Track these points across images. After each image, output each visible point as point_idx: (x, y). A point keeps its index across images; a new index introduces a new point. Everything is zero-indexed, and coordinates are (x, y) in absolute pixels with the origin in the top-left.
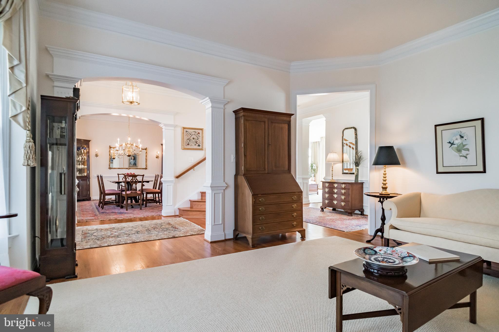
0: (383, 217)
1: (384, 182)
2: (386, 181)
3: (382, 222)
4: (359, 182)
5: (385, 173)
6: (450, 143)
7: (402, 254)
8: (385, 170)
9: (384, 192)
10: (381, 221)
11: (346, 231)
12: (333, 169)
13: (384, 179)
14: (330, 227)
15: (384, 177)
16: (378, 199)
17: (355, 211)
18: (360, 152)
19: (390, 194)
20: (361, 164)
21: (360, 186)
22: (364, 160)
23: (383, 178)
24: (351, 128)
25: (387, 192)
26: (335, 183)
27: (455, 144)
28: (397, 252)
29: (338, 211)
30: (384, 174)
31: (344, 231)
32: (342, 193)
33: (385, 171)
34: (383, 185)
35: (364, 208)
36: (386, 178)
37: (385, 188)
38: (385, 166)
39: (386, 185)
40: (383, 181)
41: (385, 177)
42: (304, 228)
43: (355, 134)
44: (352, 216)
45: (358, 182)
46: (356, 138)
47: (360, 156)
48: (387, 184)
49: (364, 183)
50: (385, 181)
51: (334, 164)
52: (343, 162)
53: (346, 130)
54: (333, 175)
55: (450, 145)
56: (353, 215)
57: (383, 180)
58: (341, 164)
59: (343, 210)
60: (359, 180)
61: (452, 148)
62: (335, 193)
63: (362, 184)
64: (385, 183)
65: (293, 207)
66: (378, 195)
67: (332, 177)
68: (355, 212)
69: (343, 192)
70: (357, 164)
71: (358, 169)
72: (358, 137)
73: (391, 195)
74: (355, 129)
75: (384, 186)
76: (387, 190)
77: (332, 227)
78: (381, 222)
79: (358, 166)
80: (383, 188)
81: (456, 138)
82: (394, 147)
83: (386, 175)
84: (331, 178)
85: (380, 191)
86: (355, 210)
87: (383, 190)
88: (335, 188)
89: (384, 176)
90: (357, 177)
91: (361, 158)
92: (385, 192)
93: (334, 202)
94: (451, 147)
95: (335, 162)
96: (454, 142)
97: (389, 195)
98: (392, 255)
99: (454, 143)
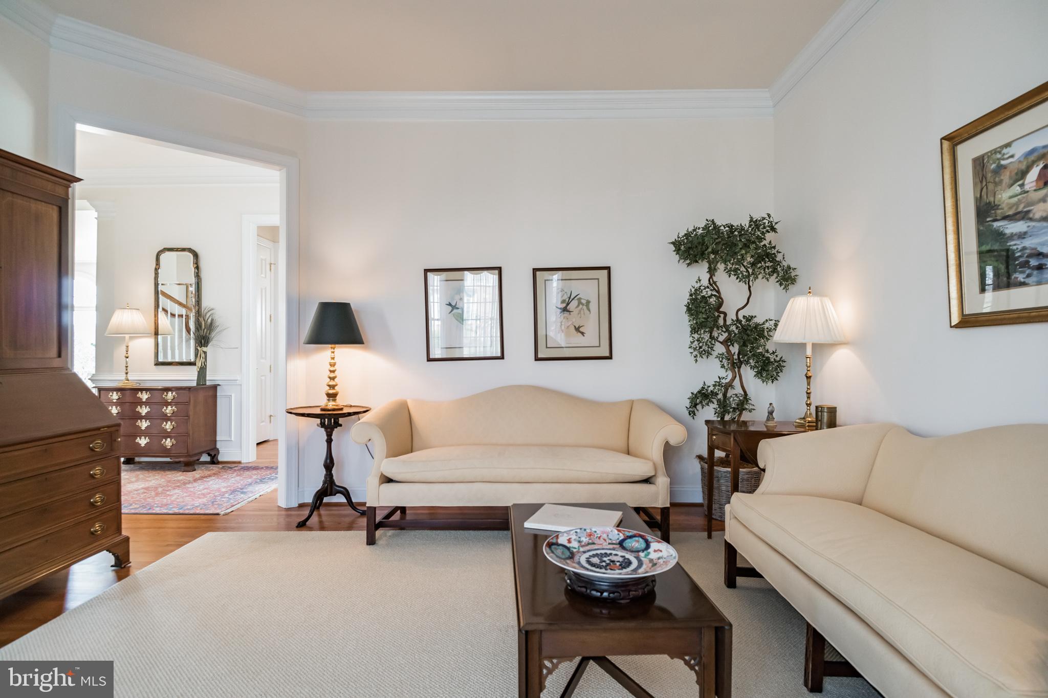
0: (328, 461)
1: (332, 383)
2: (336, 380)
3: (327, 472)
4: (208, 383)
5: (332, 361)
6: (450, 304)
7: (609, 535)
8: (333, 354)
9: (330, 403)
10: (324, 470)
11: (222, 513)
12: (129, 352)
13: (332, 375)
14: (170, 512)
15: (331, 371)
16: (318, 421)
17: (202, 455)
18: (209, 311)
19: (342, 407)
20: (215, 339)
21: (211, 393)
22: (219, 332)
23: (329, 372)
24: (183, 250)
25: (337, 404)
26: (142, 390)
27: (458, 308)
28: (598, 534)
29: (140, 463)
30: (331, 365)
31: (218, 514)
32: (166, 415)
33: (333, 358)
34: (328, 388)
35: (218, 446)
36: (336, 372)
37: (332, 396)
38: (333, 346)
39: (336, 388)
40: (329, 380)
41: (333, 371)
42: (125, 535)
43: (195, 266)
44: (195, 470)
45: (205, 384)
46: (198, 276)
47: (209, 321)
48: (336, 385)
49: (219, 385)
50: (333, 379)
51: (131, 338)
52: (156, 334)
53: (167, 253)
54: (129, 368)
55: (450, 308)
56: (196, 467)
57: (330, 378)
58: (150, 341)
59: (168, 460)
60: (208, 378)
61: (454, 315)
62: (141, 418)
63: (215, 388)
64: (332, 385)
65: (92, 476)
66: (318, 411)
67: (127, 373)
68: (202, 457)
69: (168, 411)
70: (203, 340)
71: (206, 352)
72: (203, 275)
73: (345, 411)
74: (196, 255)
75: (331, 392)
76: (337, 400)
77: (176, 510)
78: (325, 472)
79: (207, 347)
80: (329, 395)
81: (460, 298)
82: (351, 304)
83: (335, 366)
84: (123, 377)
85: (323, 401)
86: (201, 453)
87: (329, 400)
88: (141, 403)
89: (332, 369)
90: (202, 372)
91: (213, 325)
92: (334, 403)
93: (140, 442)
94: (452, 312)
95: (136, 334)
96: (457, 304)
97: (341, 409)
98: (594, 544)
99: (457, 306)
